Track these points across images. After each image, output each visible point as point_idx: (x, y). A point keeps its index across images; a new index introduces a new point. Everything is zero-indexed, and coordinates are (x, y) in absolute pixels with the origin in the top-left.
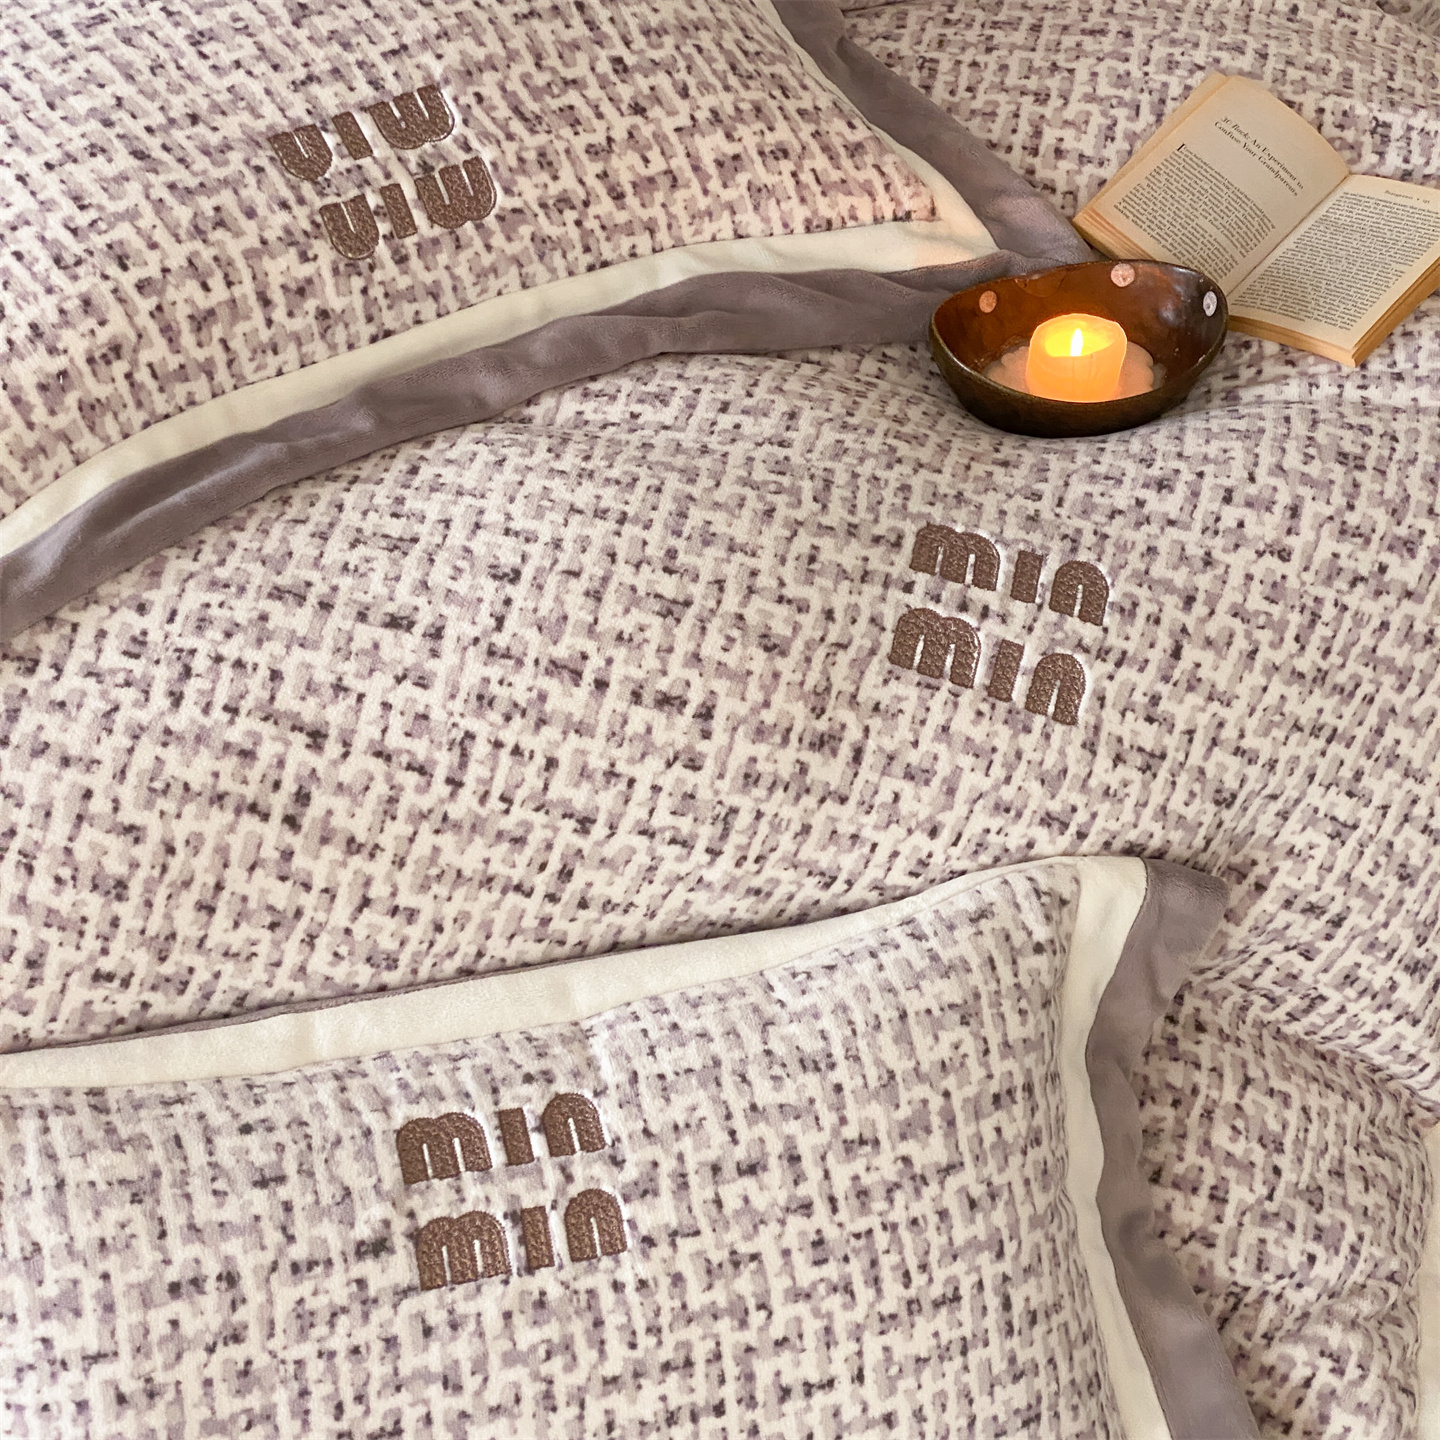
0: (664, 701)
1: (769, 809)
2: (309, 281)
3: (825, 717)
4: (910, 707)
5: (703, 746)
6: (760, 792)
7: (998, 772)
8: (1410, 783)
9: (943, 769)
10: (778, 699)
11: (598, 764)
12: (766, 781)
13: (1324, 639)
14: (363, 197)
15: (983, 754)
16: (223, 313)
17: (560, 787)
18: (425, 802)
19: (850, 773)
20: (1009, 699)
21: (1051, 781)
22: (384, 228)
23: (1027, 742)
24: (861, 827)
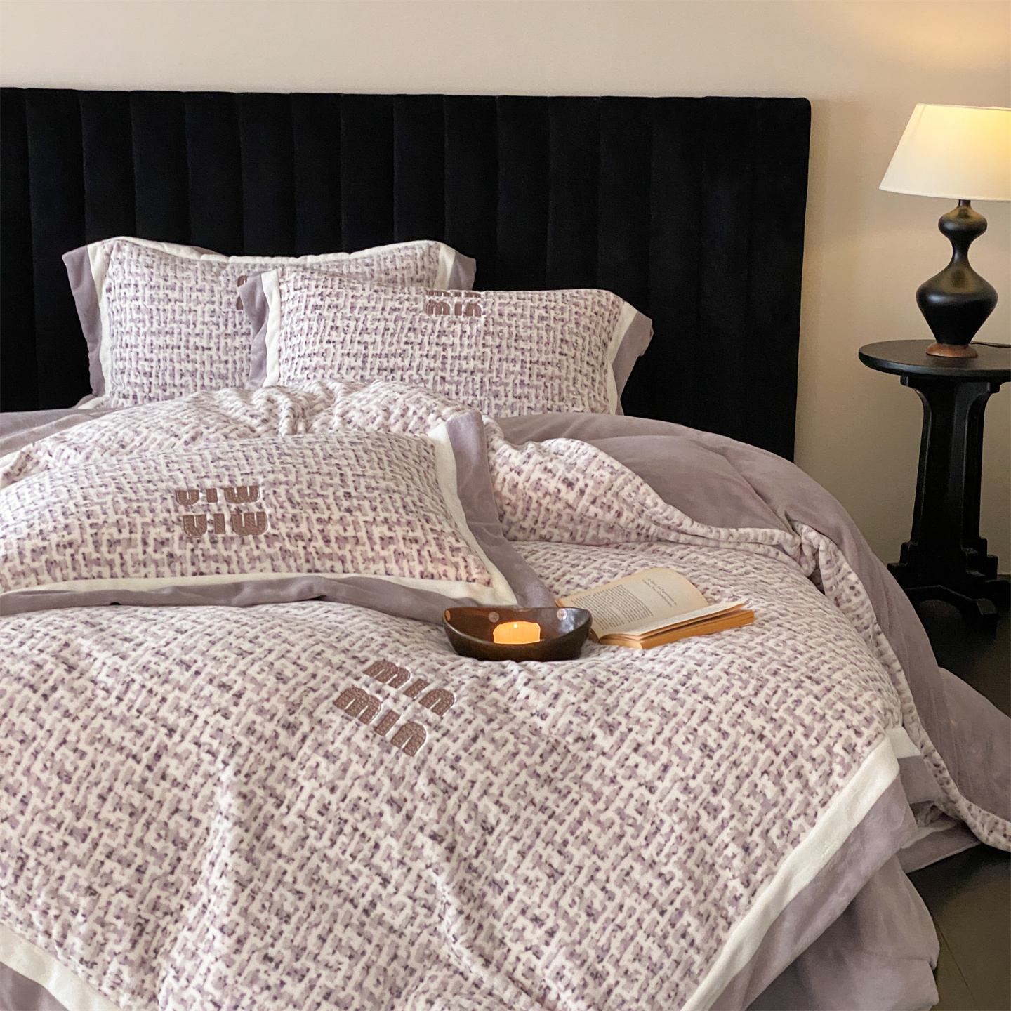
0: (223, 686)
1: (257, 749)
2: (168, 540)
3: (294, 716)
4: (335, 726)
5: (233, 709)
6: (253, 739)
7: (369, 767)
8: (595, 858)
9: (343, 758)
10: (274, 700)
11: (184, 705)
12: (258, 734)
13: (555, 762)
14: (205, 516)
15: (364, 757)
16: (124, 543)
17: (164, 712)
18: (104, 704)
19: (298, 746)
20: (384, 734)
21: (396, 781)
22: (210, 528)
23: (388, 758)
24: (298, 775)
